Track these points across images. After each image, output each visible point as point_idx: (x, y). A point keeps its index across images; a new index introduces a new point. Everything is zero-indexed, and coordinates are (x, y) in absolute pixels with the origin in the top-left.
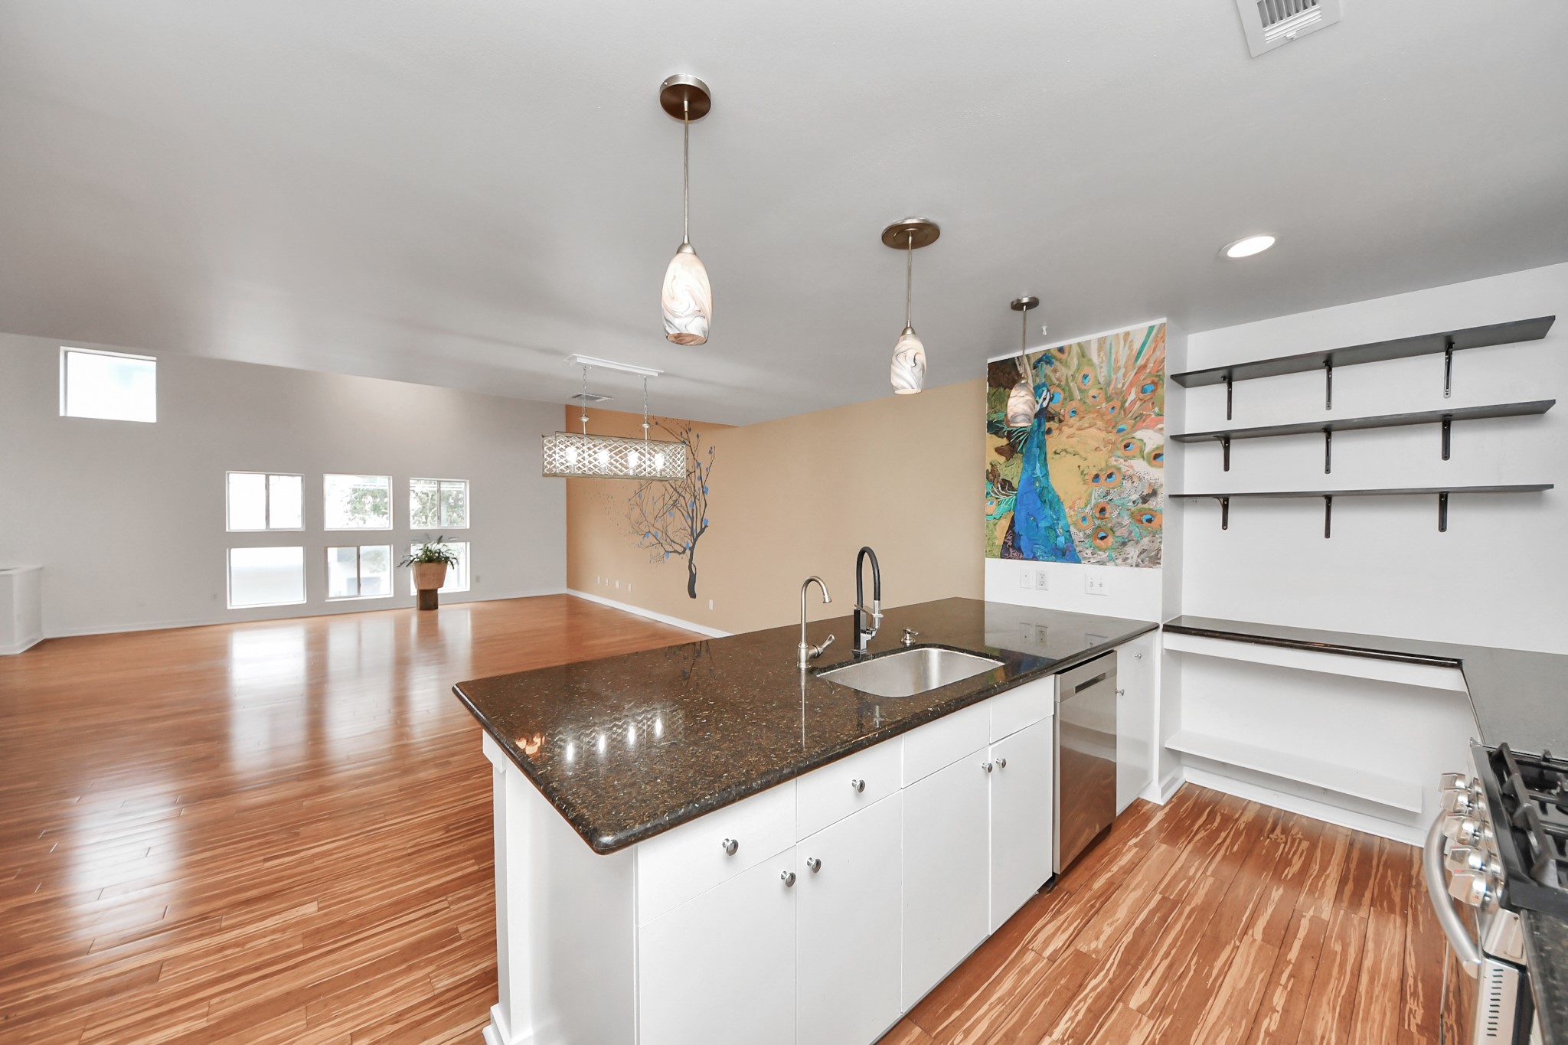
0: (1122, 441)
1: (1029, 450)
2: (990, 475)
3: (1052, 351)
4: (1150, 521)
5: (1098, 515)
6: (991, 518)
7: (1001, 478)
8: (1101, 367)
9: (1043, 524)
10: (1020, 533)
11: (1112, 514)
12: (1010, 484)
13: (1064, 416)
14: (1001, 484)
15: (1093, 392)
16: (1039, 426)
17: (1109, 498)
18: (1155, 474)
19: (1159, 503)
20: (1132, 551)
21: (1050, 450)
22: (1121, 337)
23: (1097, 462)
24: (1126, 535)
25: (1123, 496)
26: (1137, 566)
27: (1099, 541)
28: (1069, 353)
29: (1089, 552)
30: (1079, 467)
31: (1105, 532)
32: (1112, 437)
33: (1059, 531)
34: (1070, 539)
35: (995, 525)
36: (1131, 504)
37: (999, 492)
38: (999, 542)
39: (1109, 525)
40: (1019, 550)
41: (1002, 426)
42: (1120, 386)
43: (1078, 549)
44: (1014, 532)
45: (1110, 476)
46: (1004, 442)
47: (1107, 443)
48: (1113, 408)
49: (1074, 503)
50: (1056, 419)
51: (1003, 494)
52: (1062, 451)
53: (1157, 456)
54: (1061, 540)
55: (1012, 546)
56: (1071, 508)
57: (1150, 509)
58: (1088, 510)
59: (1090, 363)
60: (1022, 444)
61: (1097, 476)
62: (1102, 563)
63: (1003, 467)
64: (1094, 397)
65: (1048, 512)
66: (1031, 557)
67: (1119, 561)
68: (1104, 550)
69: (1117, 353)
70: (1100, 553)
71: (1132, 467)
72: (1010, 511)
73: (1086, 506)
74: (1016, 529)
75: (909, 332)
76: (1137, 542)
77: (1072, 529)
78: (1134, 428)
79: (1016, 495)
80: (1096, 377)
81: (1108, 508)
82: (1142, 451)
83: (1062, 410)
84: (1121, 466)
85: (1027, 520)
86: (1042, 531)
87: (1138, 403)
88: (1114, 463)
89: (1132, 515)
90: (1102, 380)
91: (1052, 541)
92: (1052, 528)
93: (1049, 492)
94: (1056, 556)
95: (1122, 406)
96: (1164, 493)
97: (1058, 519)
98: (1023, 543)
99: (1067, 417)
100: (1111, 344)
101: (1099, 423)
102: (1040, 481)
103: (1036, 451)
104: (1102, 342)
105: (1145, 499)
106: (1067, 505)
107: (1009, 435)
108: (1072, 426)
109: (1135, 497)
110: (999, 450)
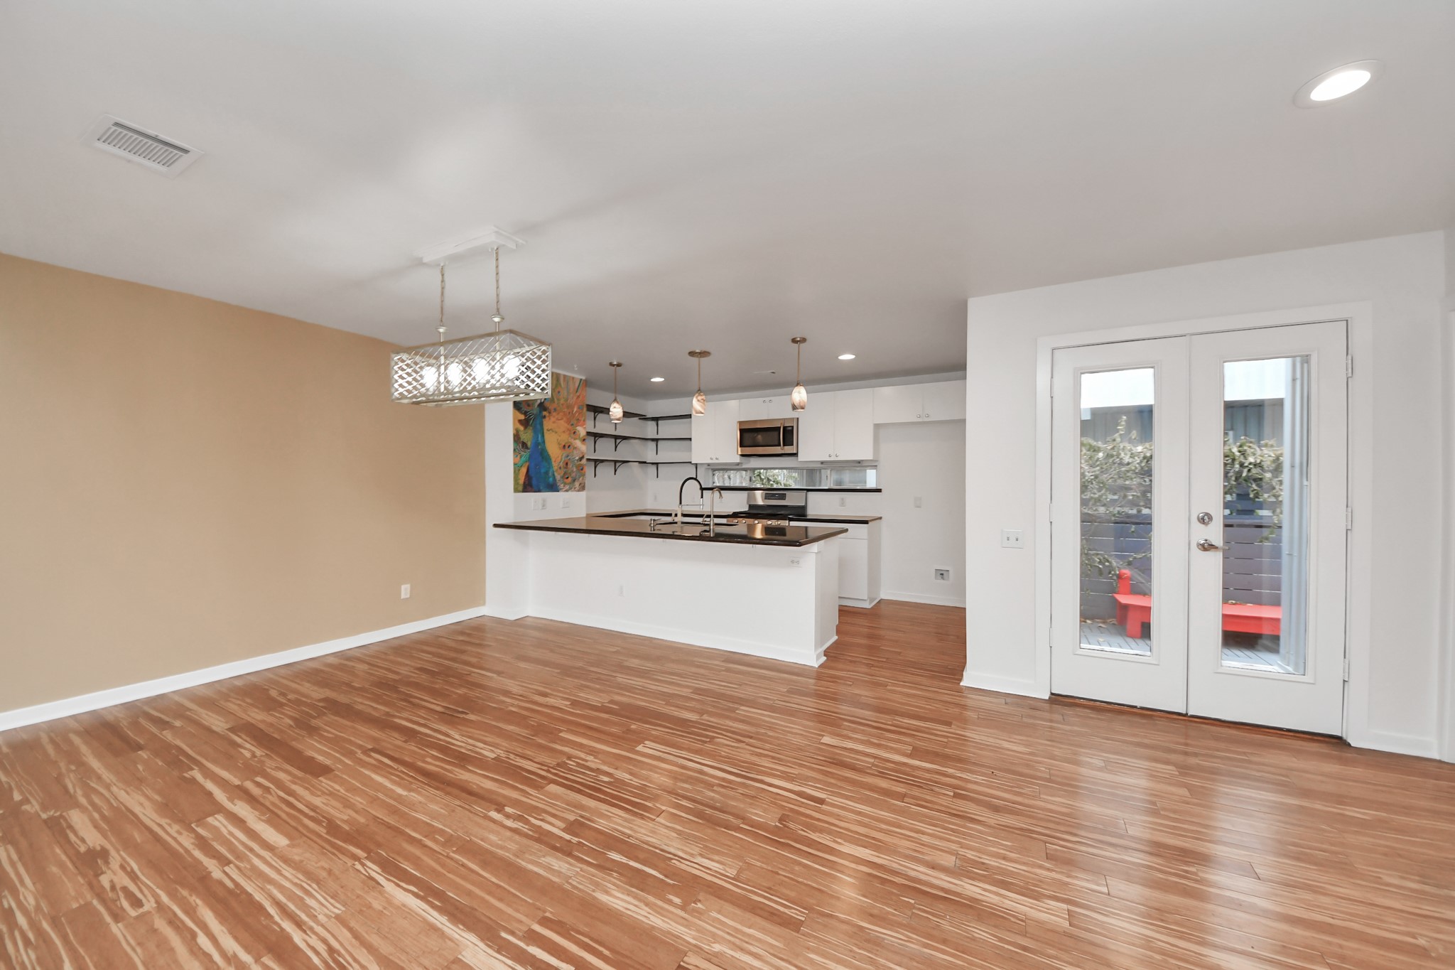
0: (573, 430)
1: (536, 425)
2: (516, 437)
4: (582, 469)
5: (565, 466)
6: (517, 466)
7: (521, 440)
8: (564, 390)
10: (532, 476)
11: (570, 466)
12: (526, 445)
14: (521, 444)
15: (562, 401)
16: (540, 412)
17: (569, 458)
18: (583, 448)
19: (584, 461)
20: (577, 484)
21: (545, 428)
22: (571, 378)
23: (565, 438)
24: (575, 476)
25: (574, 457)
26: (578, 491)
27: (566, 480)
29: (562, 485)
30: (558, 440)
31: (568, 475)
32: (569, 427)
33: (550, 474)
34: (555, 479)
35: (519, 470)
36: (576, 461)
37: (521, 449)
38: (522, 482)
39: (569, 471)
40: (532, 486)
41: (521, 406)
42: (571, 402)
43: (558, 484)
44: (529, 475)
45: (569, 446)
46: (522, 417)
47: (568, 429)
48: (569, 413)
49: (556, 459)
51: (523, 451)
53: (584, 440)
54: (551, 479)
55: (529, 484)
56: (555, 462)
57: (581, 464)
58: (561, 463)
59: (561, 386)
60: (532, 421)
61: (564, 446)
62: (567, 491)
63: (522, 433)
65: (545, 463)
66: (538, 490)
67: (573, 489)
68: (568, 484)
69: (570, 385)
70: (566, 486)
71: (576, 443)
72: (527, 462)
73: (561, 461)
74: (530, 472)
76: (578, 480)
77: (556, 474)
78: (576, 424)
79: (529, 452)
80: (562, 394)
81: (569, 463)
82: (579, 436)
83: (550, 407)
84: (572, 442)
85: (535, 468)
86: (543, 475)
87: (577, 413)
88: (570, 440)
89: (577, 467)
90: (565, 397)
91: (547, 479)
92: (547, 473)
93: (545, 452)
94: (549, 489)
95: (572, 413)
96: (585, 457)
97: (549, 468)
98: (534, 482)
99: (552, 411)
100: (568, 380)
101: (564, 419)
102: (541, 445)
103: (538, 426)
104: (565, 376)
105: (581, 459)
106: (553, 460)
107: (525, 413)
108: (554, 417)
109: (577, 458)
110: (520, 421)
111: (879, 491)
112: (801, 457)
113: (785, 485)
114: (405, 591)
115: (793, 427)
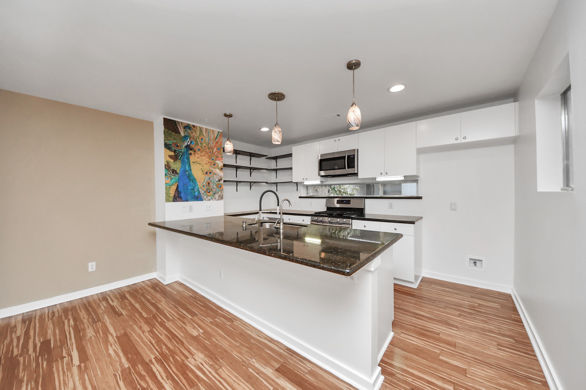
0: (213, 163)
1: (183, 159)
2: (167, 167)
3: (191, 125)
4: (220, 187)
5: (207, 185)
6: (168, 185)
7: (172, 168)
8: (206, 138)
9: (190, 188)
10: (181, 191)
11: (211, 185)
12: (176, 172)
13: (196, 150)
14: (172, 171)
15: (204, 145)
16: (187, 151)
17: (210, 180)
18: (221, 174)
19: (222, 182)
20: (217, 196)
21: (191, 161)
22: (212, 131)
23: (207, 168)
24: (215, 191)
25: (214, 179)
26: (218, 200)
27: (208, 193)
28: (197, 129)
29: (205, 197)
30: (201, 169)
31: (210, 190)
32: (210, 161)
33: (196, 190)
34: (199, 193)
35: (170, 188)
36: (216, 182)
37: (171, 174)
38: (172, 195)
39: (211, 188)
40: (181, 198)
41: (171, 147)
42: (212, 146)
43: (202, 196)
44: (178, 191)
45: (210, 173)
47: (209, 162)
48: (210, 152)
49: (200, 180)
50: (193, 150)
51: (173, 175)
52: (196, 162)
53: (222, 169)
54: (196, 193)
55: (178, 197)
56: (199, 182)
57: (220, 184)
58: (204, 183)
59: (203, 135)
60: (180, 156)
61: (207, 173)
62: (209, 200)
63: (172, 164)
64: (205, 147)
65: (191, 183)
66: (186, 200)
67: (214, 199)
68: (210, 196)
69: (210, 135)
70: (209, 197)
71: (216, 171)
72: (176, 182)
73: (204, 182)
74: (179, 189)
76: (218, 193)
77: (200, 190)
78: (216, 160)
79: (179, 176)
80: (205, 140)
81: (210, 183)
82: (218, 167)
83: (195, 148)
84: (213, 170)
85: (184, 186)
86: (190, 190)
87: (216, 153)
88: (211, 169)
89: (216, 185)
90: (207, 142)
91: (193, 193)
93: (191, 176)
94: (195, 199)
95: (213, 152)
96: (223, 179)
97: (195, 186)
98: (183, 195)
99: (197, 150)
100: (209, 132)
101: (207, 156)
102: (188, 172)
103: (186, 160)
104: (206, 129)
105: (219, 181)
106: (198, 181)
107: (175, 151)
108: (198, 154)
109: (217, 180)
110: (170, 157)
111: (420, 198)
112: (360, 176)
113: (350, 194)
114: (92, 266)
115: (354, 155)
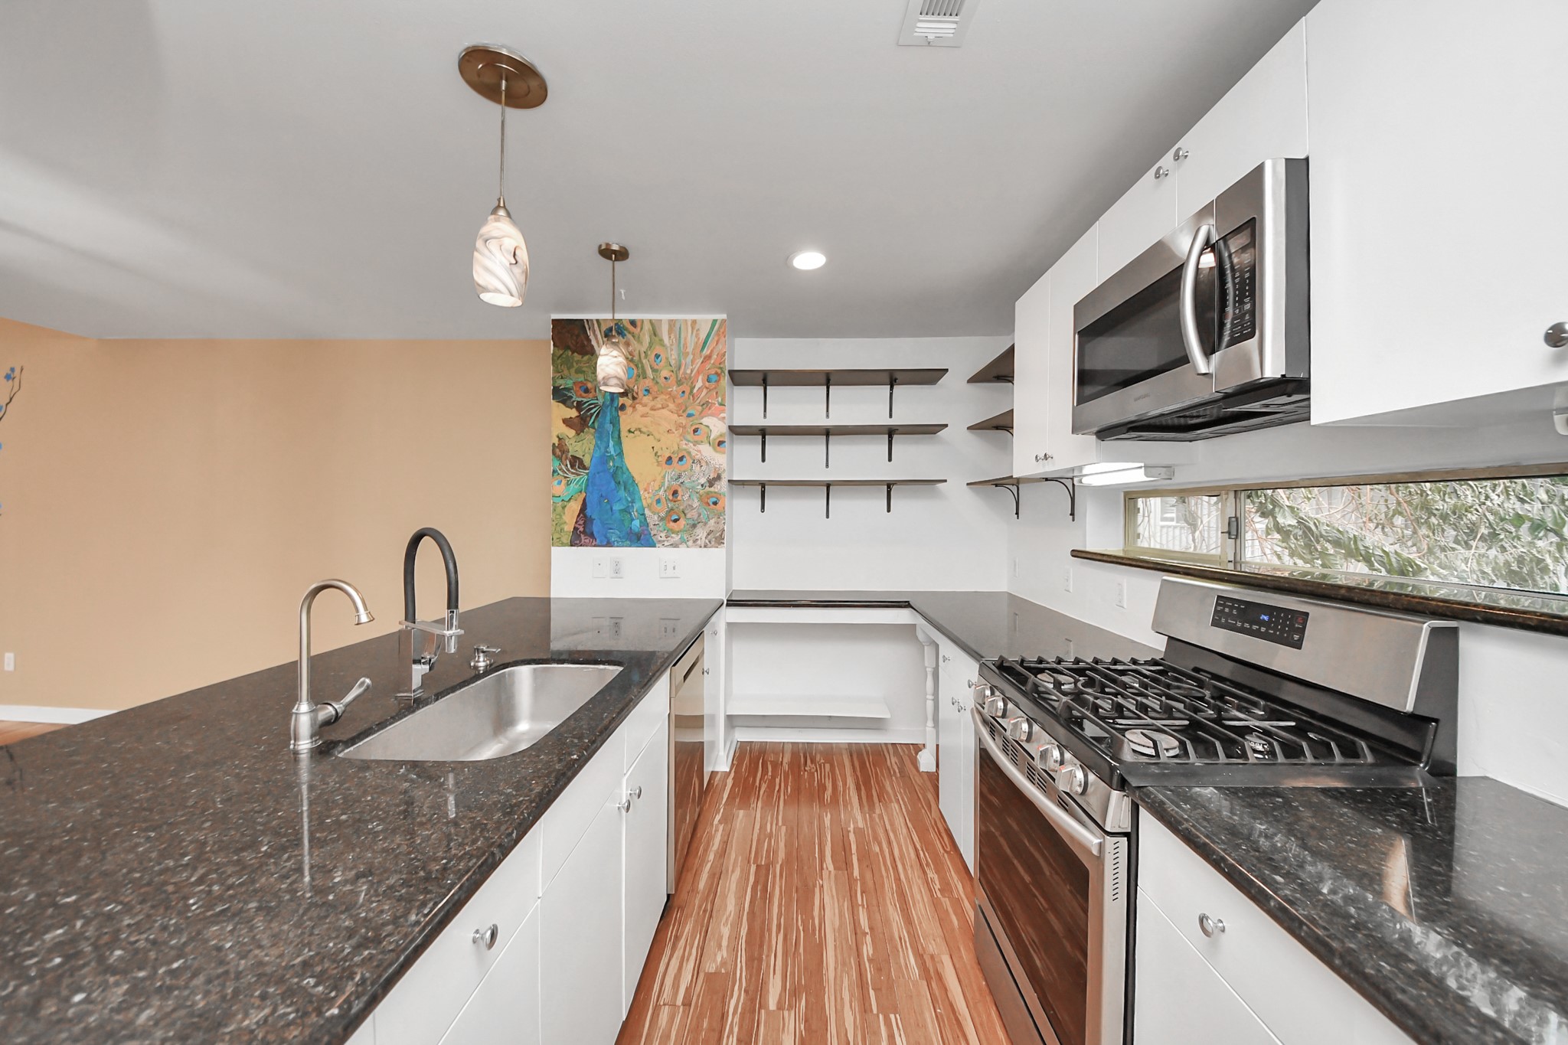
0: (692, 425)
1: (601, 426)
2: (557, 450)
3: (624, 322)
4: (715, 503)
5: (671, 497)
6: (557, 500)
7: (570, 454)
8: (672, 350)
9: (617, 507)
10: (593, 517)
11: (684, 496)
12: (581, 462)
13: (637, 394)
14: (570, 462)
15: (665, 373)
16: (613, 400)
17: (681, 480)
18: (719, 459)
19: (722, 487)
20: (701, 533)
21: (624, 428)
22: (689, 323)
23: (670, 444)
24: (696, 517)
25: (693, 479)
26: (705, 547)
27: (672, 524)
28: (642, 329)
29: (663, 535)
30: (653, 448)
31: (677, 514)
32: (683, 420)
33: (635, 514)
34: (645, 523)
35: (564, 507)
36: (700, 487)
37: (568, 470)
38: (569, 527)
39: (681, 508)
40: (592, 535)
41: (570, 394)
42: (689, 371)
43: (652, 533)
44: (585, 516)
45: (681, 459)
46: (573, 413)
47: (679, 426)
48: (683, 392)
49: (649, 484)
50: (630, 395)
51: (573, 473)
52: (636, 430)
53: (720, 443)
54: (636, 523)
55: (584, 532)
56: (645, 490)
57: (715, 493)
58: (661, 492)
59: (662, 344)
60: (593, 417)
61: (670, 458)
62: (674, 545)
63: (572, 441)
64: (666, 378)
65: (622, 493)
66: (605, 543)
67: (690, 543)
68: (677, 533)
69: (685, 339)
70: (673, 535)
71: (700, 451)
72: (581, 492)
73: (660, 488)
74: (588, 512)
75: (502, 213)
76: (706, 524)
77: (647, 512)
78: (702, 415)
79: (587, 474)
80: (667, 359)
81: (680, 490)
82: (708, 437)
83: (636, 387)
84: (691, 450)
85: (600, 503)
86: (617, 515)
87: (705, 391)
88: (684, 446)
89: (701, 499)
90: (673, 363)
91: (626, 523)
92: (626, 511)
93: (623, 473)
94: (630, 541)
95: (691, 391)
96: (725, 478)
97: (633, 502)
98: (596, 528)
99: (641, 394)
100: (680, 328)
101: (672, 406)
102: (614, 460)
103: (609, 427)
104: (672, 323)
105: (711, 483)
106: (641, 487)
107: (579, 406)
108: (645, 405)
109: (703, 480)
110: (567, 422)
